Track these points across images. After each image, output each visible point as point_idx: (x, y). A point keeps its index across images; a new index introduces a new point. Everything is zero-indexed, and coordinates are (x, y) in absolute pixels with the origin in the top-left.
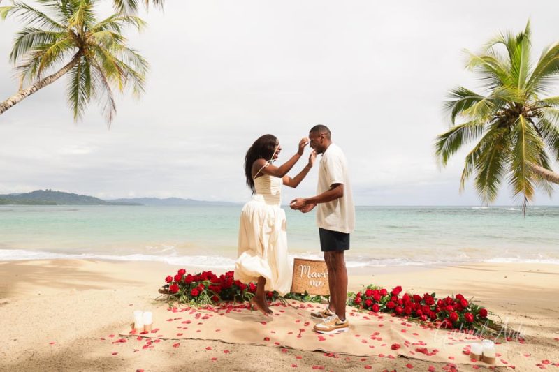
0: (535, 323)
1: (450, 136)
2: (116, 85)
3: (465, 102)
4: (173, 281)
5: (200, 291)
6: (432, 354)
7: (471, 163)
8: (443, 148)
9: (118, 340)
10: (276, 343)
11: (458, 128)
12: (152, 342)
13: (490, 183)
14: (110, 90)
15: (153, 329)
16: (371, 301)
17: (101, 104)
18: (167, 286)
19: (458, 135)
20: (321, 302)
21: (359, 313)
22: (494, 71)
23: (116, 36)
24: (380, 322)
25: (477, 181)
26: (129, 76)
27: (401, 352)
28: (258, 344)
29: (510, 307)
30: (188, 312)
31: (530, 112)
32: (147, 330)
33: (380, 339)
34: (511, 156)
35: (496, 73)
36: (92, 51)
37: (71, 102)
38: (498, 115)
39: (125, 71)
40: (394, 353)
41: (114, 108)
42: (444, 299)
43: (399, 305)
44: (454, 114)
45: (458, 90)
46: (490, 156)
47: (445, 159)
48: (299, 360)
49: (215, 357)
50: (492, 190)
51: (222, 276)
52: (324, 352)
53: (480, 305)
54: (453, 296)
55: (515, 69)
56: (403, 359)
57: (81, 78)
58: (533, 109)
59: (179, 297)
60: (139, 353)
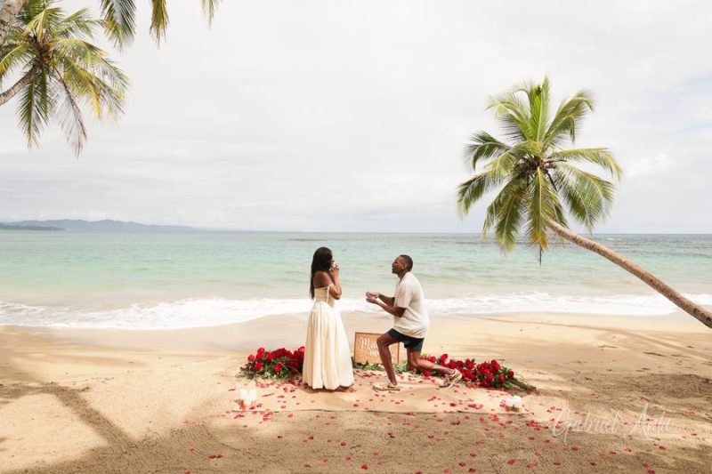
0: (546, 377)
1: (472, 184)
3: (488, 147)
5: (281, 367)
6: (479, 408)
7: (492, 213)
8: (466, 195)
9: (236, 415)
10: (365, 409)
11: (479, 177)
14: (78, 110)
15: (258, 404)
18: (250, 364)
19: (480, 183)
20: (379, 369)
22: (516, 119)
23: (91, 47)
25: (496, 230)
29: (528, 364)
31: (548, 164)
32: (254, 405)
34: (529, 206)
35: (518, 122)
37: (23, 122)
38: (518, 166)
41: (84, 133)
42: (482, 364)
44: (475, 159)
45: (481, 134)
46: (509, 205)
47: (467, 206)
53: (509, 367)
54: (489, 361)
55: (535, 121)
56: (461, 413)
57: (36, 92)
58: (550, 162)
59: (262, 373)
60: (265, 424)
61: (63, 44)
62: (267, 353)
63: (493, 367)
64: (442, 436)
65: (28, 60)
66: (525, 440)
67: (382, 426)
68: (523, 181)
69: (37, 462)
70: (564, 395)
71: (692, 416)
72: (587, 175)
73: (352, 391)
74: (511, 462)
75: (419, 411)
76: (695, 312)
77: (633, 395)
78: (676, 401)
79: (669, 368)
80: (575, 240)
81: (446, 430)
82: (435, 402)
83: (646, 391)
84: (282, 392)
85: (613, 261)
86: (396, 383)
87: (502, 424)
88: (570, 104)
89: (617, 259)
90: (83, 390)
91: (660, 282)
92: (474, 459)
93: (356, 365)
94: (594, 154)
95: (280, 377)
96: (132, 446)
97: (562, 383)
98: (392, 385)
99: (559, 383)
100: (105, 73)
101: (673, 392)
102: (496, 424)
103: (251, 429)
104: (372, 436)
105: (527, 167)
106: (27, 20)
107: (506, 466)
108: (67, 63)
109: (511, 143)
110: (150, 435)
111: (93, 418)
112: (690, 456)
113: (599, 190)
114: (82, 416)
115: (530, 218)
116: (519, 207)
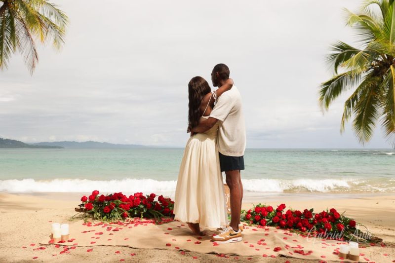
1: (332, 84)
2: (38, 36)
3: (345, 54)
4: (88, 200)
5: (112, 209)
6: (307, 254)
7: (350, 107)
8: (326, 94)
9: (38, 247)
10: (176, 248)
11: (339, 77)
12: (68, 249)
14: (32, 40)
15: (70, 239)
16: (260, 216)
17: (24, 53)
18: (83, 205)
19: (339, 83)
21: (249, 227)
22: (369, 28)
24: (267, 232)
25: (355, 123)
26: (50, 28)
27: (281, 252)
28: (161, 248)
30: (100, 226)
32: (64, 239)
33: (265, 244)
36: (16, 5)
39: (47, 24)
40: (276, 254)
41: (37, 57)
42: (320, 214)
43: (283, 219)
44: (337, 65)
45: (339, 44)
47: (328, 103)
48: (195, 259)
49: (123, 259)
51: (131, 197)
52: (217, 254)
54: (328, 210)
55: (387, 27)
56: (283, 258)
59: (93, 213)
63: (332, 216)
68: (378, 79)
105: (381, 67)
115: (385, 113)
116: (375, 103)
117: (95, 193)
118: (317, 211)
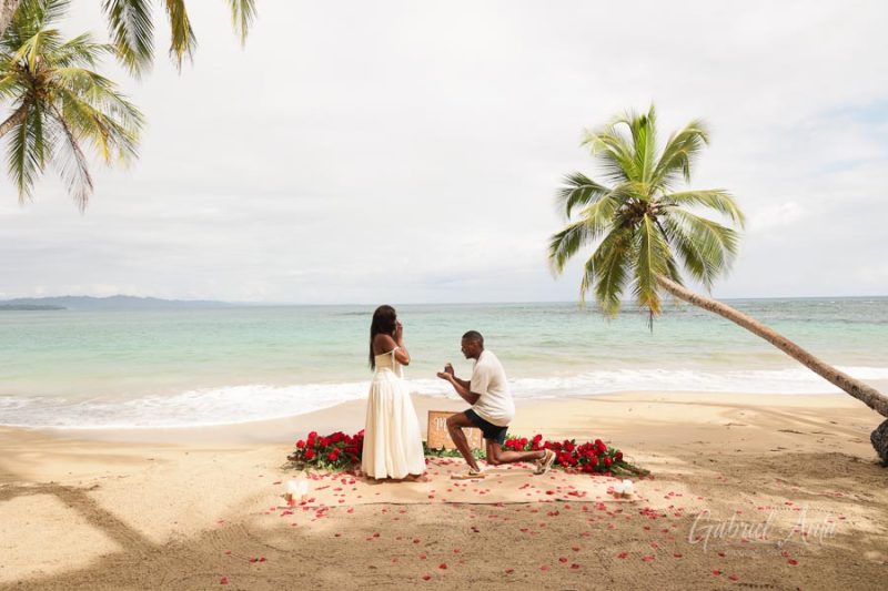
0: (662, 460)
1: (566, 236)
3: (584, 190)
4: (306, 445)
6: (582, 495)
7: (591, 270)
8: (559, 249)
9: (283, 512)
11: (575, 226)
12: (322, 511)
13: (612, 294)
14: (81, 153)
15: (310, 498)
17: (65, 175)
18: (299, 452)
19: (575, 235)
22: (617, 157)
23: (96, 77)
25: (596, 290)
27: (556, 496)
29: (640, 446)
30: (331, 478)
31: (656, 210)
32: (304, 500)
34: (635, 261)
35: (620, 160)
36: (51, 94)
37: (13, 171)
38: (621, 212)
40: (550, 498)
41: (89, 182)
42: (584, 445)
44: (570, 205)
45: (575, 176)
46: (611, 261)
47: (561, 263)
50: (614, 301)
51: (355, 436)
53: (616, 449)
54: (591, 440)
55: (639, 158)
56: (560, 502)
57: (28, 134)
58: (659, 207)
59: (315, 463)
60: (319, 521)
61: (60, 75)
62: (320, 438)
63: (598, 448)
64: (538, 529)
65: (19, 94)
66: (639, 530)
67: (464, 519)
68: (628, 231)
69: (33, 572)
70: (683, 479)
71: (838, 498)
72: (704, 221)
73: (426, 481)
74: (623, 556)
75: (507, 501)
76: (838, 380)
77: (767, 477)
78: (817, 482)
79: (809, 446)
80: (691, 299)
81: (542, 522)
82: (529, 490)
83: (784, 472)
84: (340, 485)
85: (738, 323)
86: (478, 470)
87: (610, 514)
88: (681, 137)
89: (743, 321)
90: (91, 489)
91: (795, 346)
92: (578, 554)
93: (429, 450)
94: (711, 197)
95: (337, 467)
96: (153, 551)
97: (682, 466)
98: (474, 472)
99: (678, 466)
100: (114, 109)
101: (815, 472)
102: (603, 513)
103: (302, 527)
104: (452, 531)
105: (632, 214)
106: (16, 46)
107: (616, 560)
108: (67, 98)
109: (611, 184)
110: (176, 537)
111: (103, 521)
112: (838, 542)
113: (719, 240)
114: (90, 519)
115: (637, 276)
116: (624, 262)
117: (312, 436)
118: (580, 441)
